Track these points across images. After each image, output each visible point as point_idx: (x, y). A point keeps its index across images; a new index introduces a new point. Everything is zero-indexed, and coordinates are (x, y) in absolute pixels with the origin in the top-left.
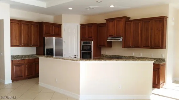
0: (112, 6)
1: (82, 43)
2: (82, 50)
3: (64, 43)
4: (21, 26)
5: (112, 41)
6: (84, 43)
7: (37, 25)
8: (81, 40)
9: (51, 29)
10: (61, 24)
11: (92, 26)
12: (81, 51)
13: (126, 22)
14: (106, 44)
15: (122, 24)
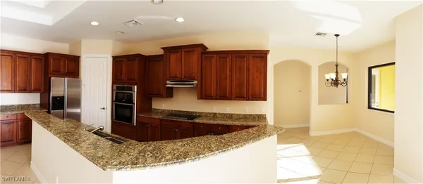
0: (180, 20)
1: (115, 88)
2: (114, 99)
3: (83, 86)
4: (15, 61)
5: (172, 88)
6: (118, 88)
7: (42, 59)
8: (114, 83)
9: (62, 63)
10: (79, 57)
11: (135, 60)
12: (112, 101)
13: (202, 53)
14: (163, 91)
15: (195, 58)
